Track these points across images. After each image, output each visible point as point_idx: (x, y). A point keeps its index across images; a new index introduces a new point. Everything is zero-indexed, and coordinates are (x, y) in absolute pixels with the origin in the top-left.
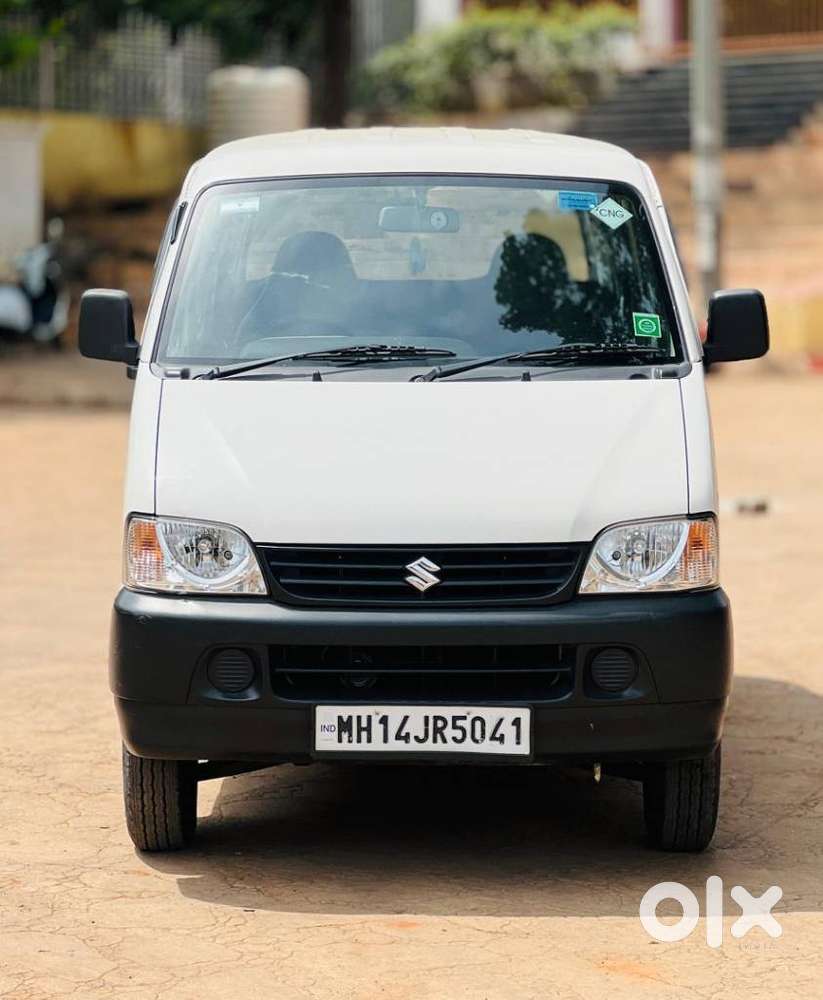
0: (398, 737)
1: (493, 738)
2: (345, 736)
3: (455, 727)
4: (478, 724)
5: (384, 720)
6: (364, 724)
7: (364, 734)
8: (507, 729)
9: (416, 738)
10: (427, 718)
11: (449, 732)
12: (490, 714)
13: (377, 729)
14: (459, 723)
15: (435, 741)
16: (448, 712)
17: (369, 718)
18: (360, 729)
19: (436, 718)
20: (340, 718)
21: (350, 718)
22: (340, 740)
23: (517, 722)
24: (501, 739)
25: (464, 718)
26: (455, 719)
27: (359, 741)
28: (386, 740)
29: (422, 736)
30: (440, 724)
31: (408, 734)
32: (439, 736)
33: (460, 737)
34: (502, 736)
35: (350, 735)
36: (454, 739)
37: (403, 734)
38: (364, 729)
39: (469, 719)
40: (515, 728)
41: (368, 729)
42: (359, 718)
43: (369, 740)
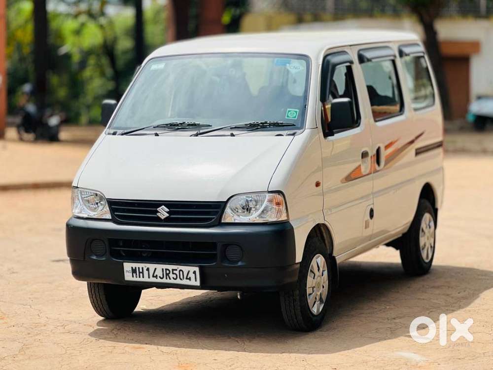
0: (153, 276)
1: (187, 278)
2: (134, 275)
3: (173, 273)
4: (181, 272)
5: (148, 269)
6: (141, 271)
7: (141, 274)
8: (191, 275)
9: (160, 277)
10: (163, 269)
11: (171, 275)
12: (185, 269)
13: (146, 273)
14: (175, 272)
15: (166, 278)
16: (170, 267)
17: (142, 268)
18: (140, 273)
19: (166, 270)
20: (132, 268)
21: (136, 268)
22: (133, 277)
23: (195, 272)
24: (190, 279)
25: (176, 270)
26: (173, 270)
27: (140, 277)
28: (149, 278)
29: (162, 276)
30: (168, 272)
31: (157, 275)
32: (168, 277)
33: (175, 277)
34: (190, 278)
35: (136, 275)
36: (173, 278)
37: (155, 275)
38: (141, 273)
39: (178, 270)
40: (194, 275)
41: (143, 273)
42: (139, 268)
43: (143, 277)
